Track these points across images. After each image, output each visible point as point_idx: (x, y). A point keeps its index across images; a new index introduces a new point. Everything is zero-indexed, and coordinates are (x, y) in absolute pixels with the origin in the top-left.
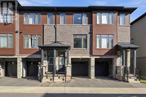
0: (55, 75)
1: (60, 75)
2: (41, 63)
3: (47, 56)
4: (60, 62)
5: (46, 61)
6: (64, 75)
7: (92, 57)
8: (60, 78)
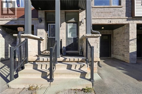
0: (58, 59)
1: (72, 58)
2: (24, 30)
3: (44, 20)
4: (70, 32)
5: (43, 31)
6: (80, 59)
7: (131, 21)
8: (73, 68)
